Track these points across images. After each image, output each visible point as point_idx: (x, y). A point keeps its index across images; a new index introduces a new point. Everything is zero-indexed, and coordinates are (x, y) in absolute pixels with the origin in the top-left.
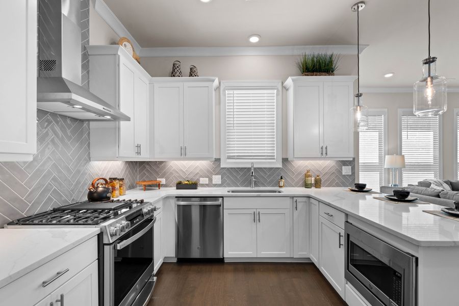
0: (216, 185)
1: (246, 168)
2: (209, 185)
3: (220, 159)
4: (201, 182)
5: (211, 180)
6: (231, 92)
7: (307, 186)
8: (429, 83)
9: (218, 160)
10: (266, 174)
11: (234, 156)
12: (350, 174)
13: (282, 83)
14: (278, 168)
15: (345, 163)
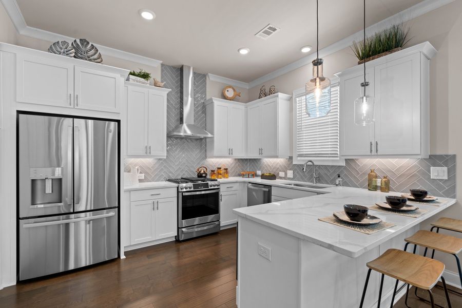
0: (289, 179)
2: (285, 178)
3: (292, 157)
4: (279, 175)
5: (286, 174)
6: (300, 98)
14: (342, 166)
15: (434, 162)
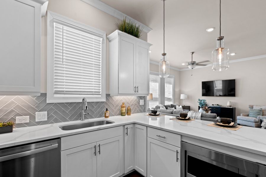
0: (39, 123)
1: (76, 103)
2: (31, 124)
3: (46, 94)
4: (17, 122)
5: (33, 117)
6: (61, 26)
7: (122, 114)
8: (220, 51)
9: (44, 95)
10: (94, 107)
11: (63, 91)
12: (143, 104)
13: (106, 35)
14: (103, 102)
15: (141, 98)
